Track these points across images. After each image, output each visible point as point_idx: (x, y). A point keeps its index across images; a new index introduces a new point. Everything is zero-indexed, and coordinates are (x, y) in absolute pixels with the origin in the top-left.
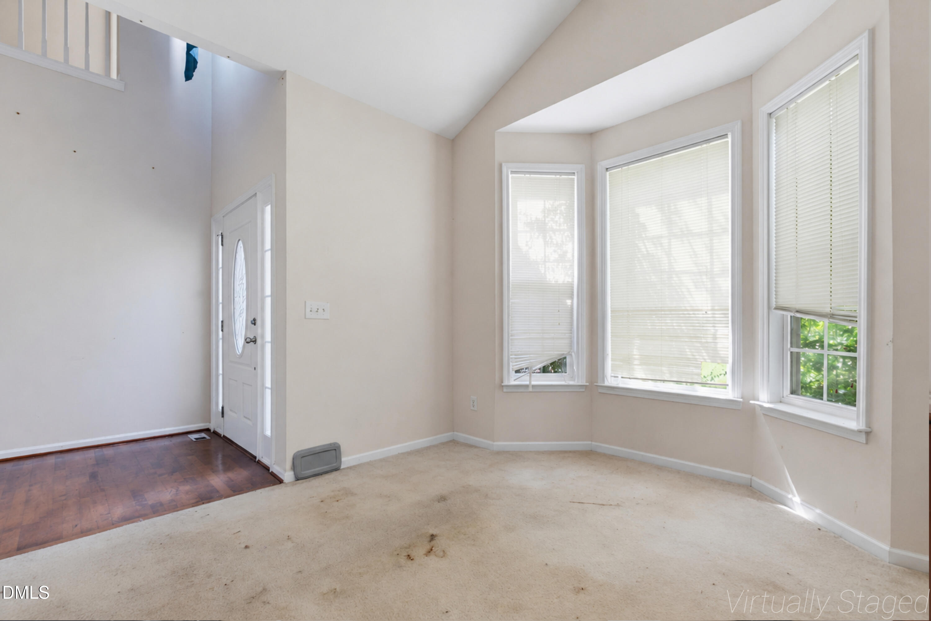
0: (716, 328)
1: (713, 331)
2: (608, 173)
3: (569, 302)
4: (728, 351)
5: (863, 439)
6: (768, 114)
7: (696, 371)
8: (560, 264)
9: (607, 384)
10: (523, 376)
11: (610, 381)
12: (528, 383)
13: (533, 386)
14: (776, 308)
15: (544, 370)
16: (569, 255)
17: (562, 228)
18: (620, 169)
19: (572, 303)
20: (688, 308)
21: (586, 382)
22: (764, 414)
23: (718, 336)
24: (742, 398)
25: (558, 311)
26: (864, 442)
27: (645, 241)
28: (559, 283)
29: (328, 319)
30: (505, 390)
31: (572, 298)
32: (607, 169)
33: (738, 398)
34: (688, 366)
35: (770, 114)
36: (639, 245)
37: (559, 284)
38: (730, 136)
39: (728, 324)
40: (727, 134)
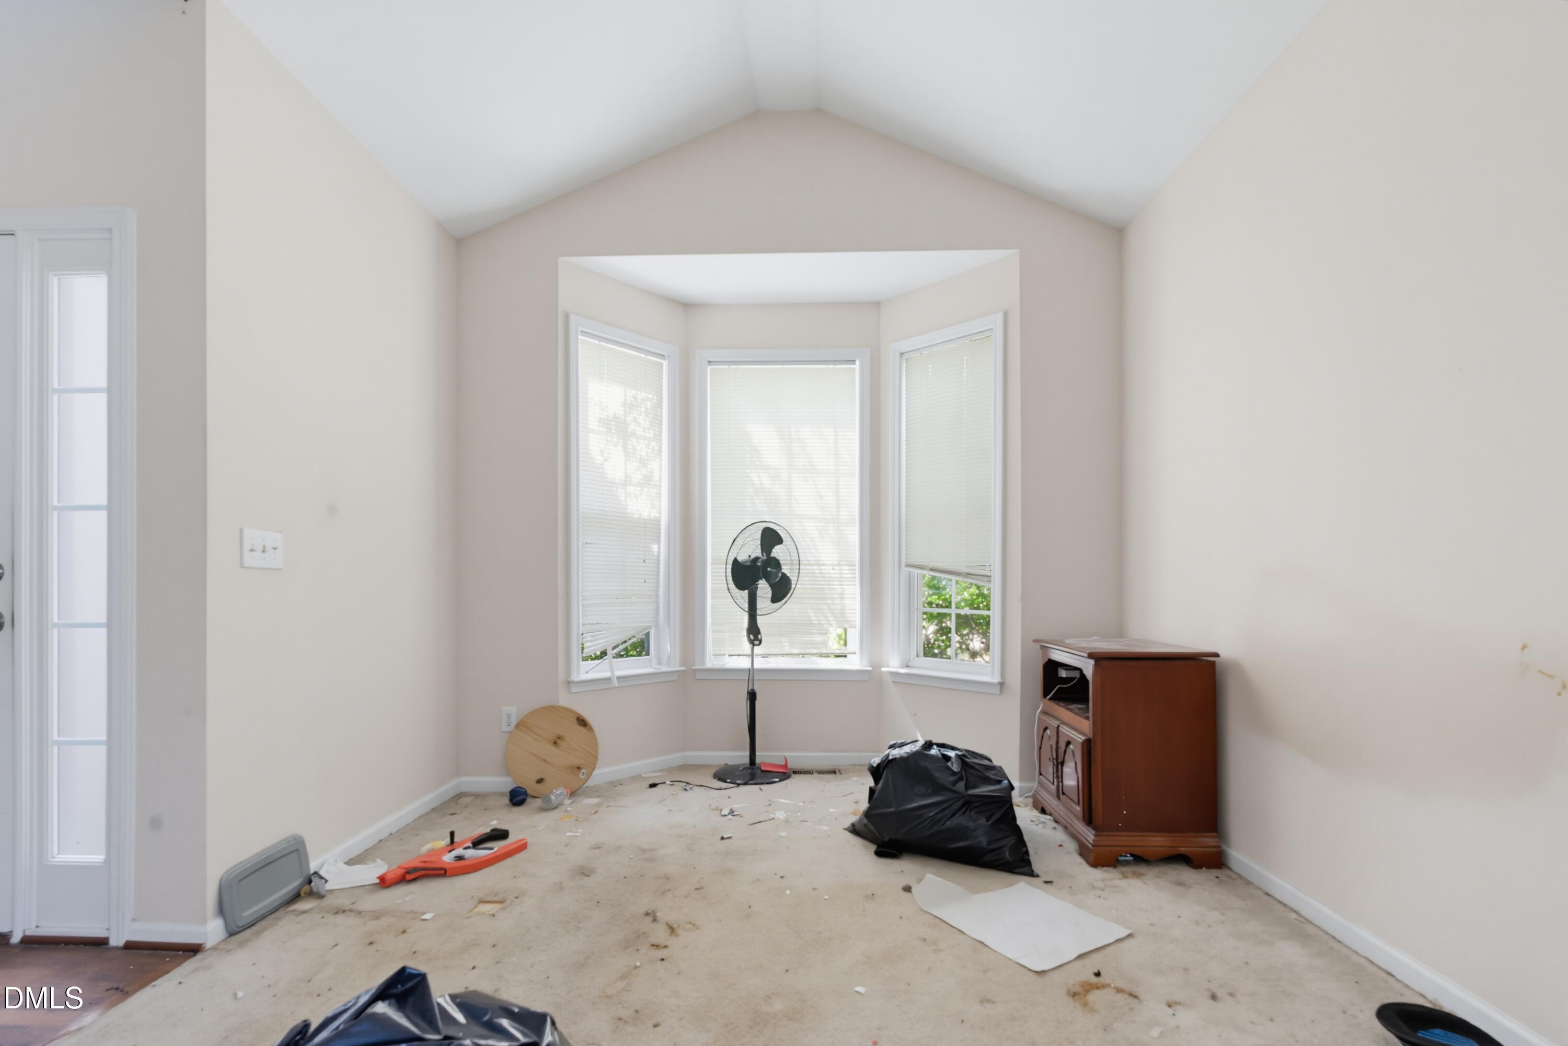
0: (844, 587)
1: (840, 590)
2: (709, 368)
3: (655, 547)
4: (855, 613)
5: (997, 690)
6: (900, 352)
7: (818, 638)
8: (646, 489)
9: (709, 665)
10: (599, 663)
11: (711, 662)
12: (607, 674)
13: (619, 678)
14: (907, 566)
15: (626, 653)
16: (656, 478)
17: (647, 435)
18: (728, 367)
19: (659, 548)
20: (812, 562)
21: (681, 666)
22: (894, 682)
23: (846, 596)
24: (871, 667)
25: (643, 561)
26: (998, 693)
27: (760, 471)
28: (643, 517)
29: (281, 569)
30: (574, 689)
31: (658, 542)
32: (709, 362)
33: (866, 667)
34: (811, 634)
35: (902, 354)
36: (751, 475)
37: (644, 519)
38: (857, 362)
39: (855, 581)
40: (855, 361)
